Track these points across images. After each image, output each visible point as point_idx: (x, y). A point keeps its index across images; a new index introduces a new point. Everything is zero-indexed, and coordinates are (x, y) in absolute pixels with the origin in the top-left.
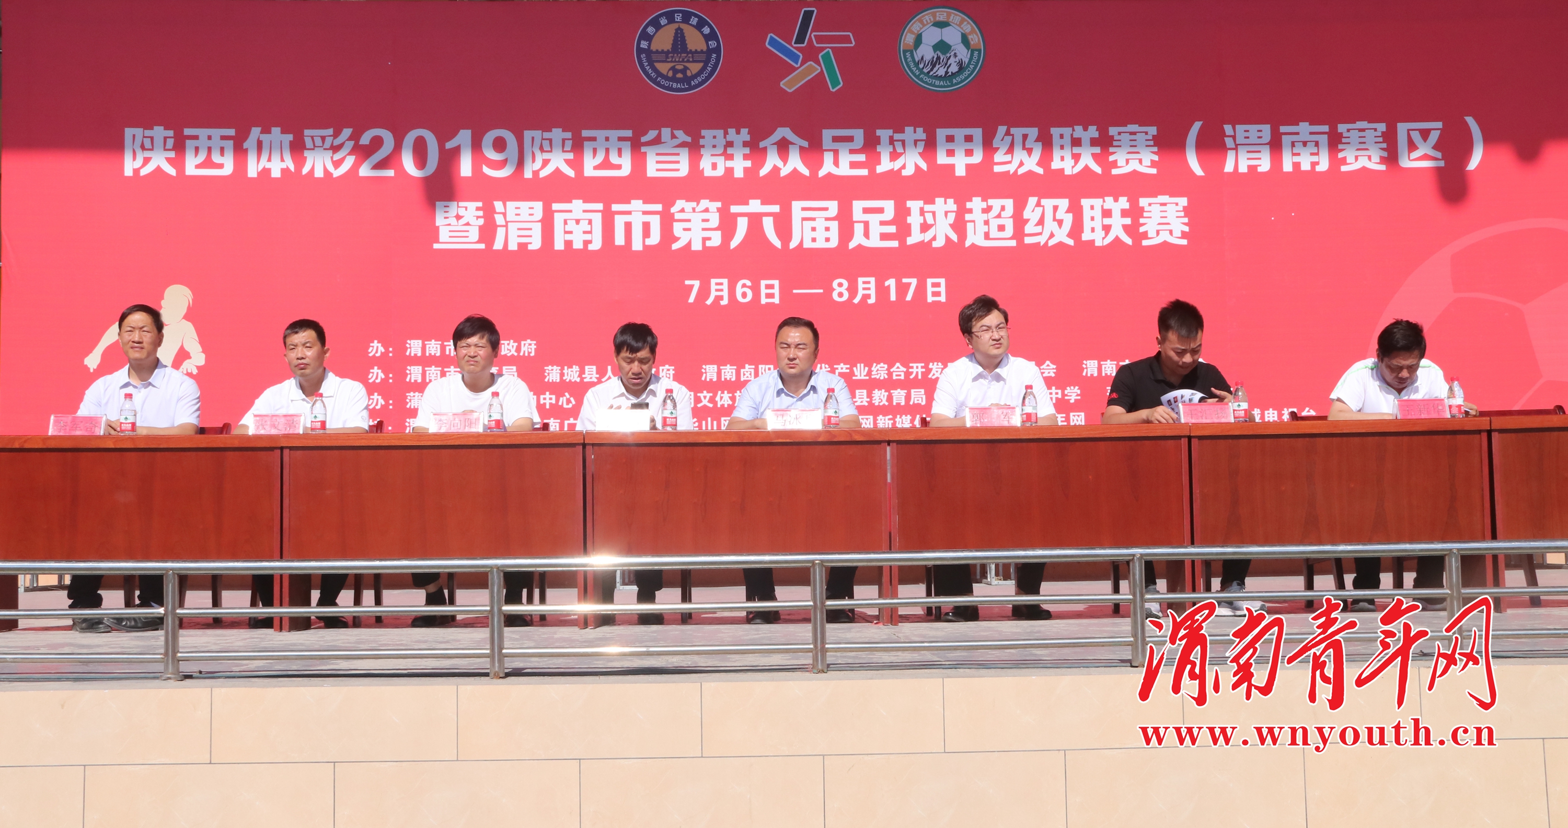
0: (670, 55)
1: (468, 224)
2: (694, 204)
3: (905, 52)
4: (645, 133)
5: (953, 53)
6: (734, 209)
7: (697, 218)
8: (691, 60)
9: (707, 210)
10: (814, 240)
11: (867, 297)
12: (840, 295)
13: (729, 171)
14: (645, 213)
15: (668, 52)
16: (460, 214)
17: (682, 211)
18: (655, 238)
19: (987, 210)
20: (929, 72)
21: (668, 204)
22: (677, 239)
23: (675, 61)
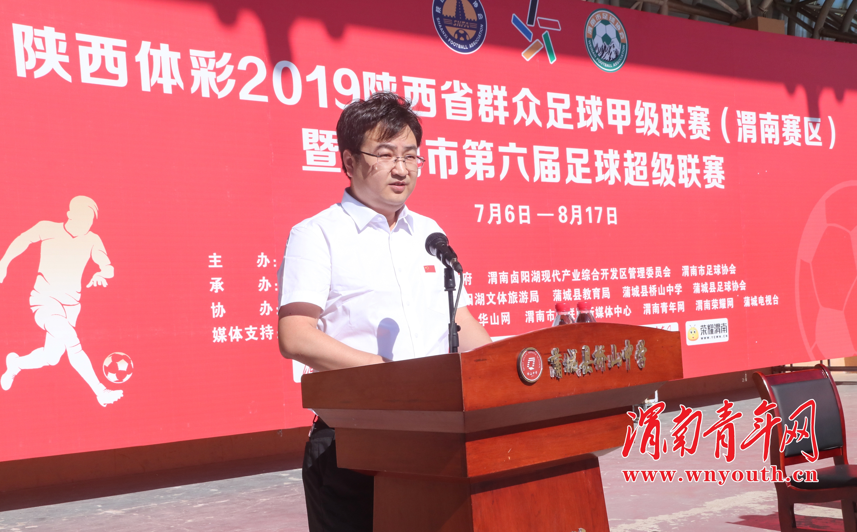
0: (455, 21)
1: (327, 150)
2: (476, 143)
3: (588, 39)
4: (443, 84)
5: (612, 45)
6: (502, 149)
7: (479, 154)
8: (468, 27)
9: (484, 149)
10: (547, 176)
11: (577, 220)
12: (563, 218)
13: (496, 118)
14: (448, 148)
15: (453, 19)
16: (322, 141)
17: (470, 148)
18: (454, 171)
19: (634, 160)
20: (601, 57)
21: (461, 143)
22: (468, 171)
23: (458, 27)
